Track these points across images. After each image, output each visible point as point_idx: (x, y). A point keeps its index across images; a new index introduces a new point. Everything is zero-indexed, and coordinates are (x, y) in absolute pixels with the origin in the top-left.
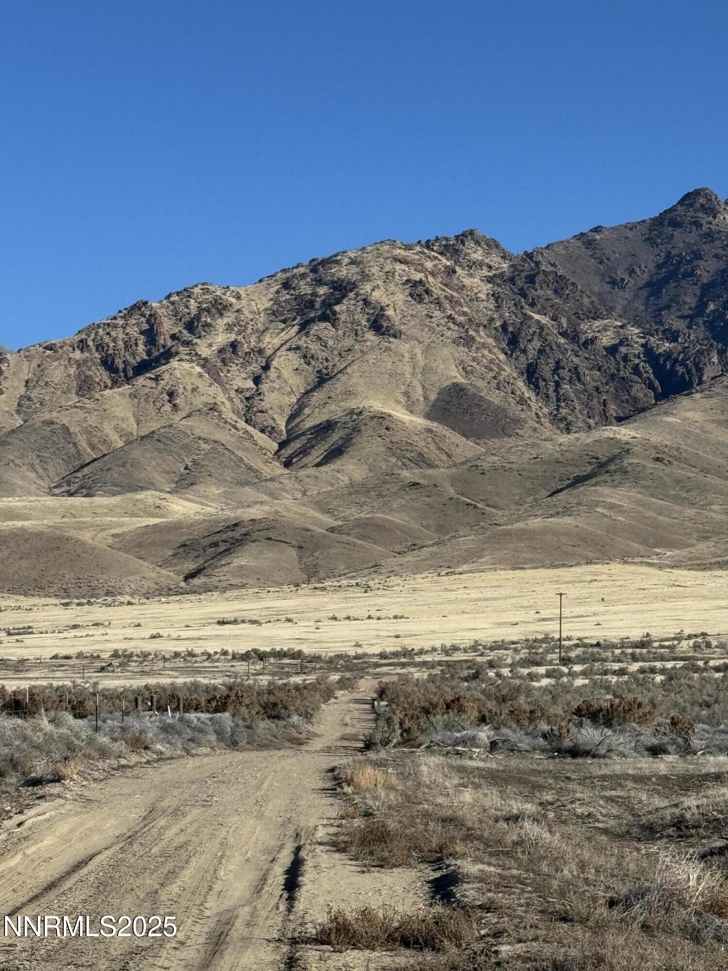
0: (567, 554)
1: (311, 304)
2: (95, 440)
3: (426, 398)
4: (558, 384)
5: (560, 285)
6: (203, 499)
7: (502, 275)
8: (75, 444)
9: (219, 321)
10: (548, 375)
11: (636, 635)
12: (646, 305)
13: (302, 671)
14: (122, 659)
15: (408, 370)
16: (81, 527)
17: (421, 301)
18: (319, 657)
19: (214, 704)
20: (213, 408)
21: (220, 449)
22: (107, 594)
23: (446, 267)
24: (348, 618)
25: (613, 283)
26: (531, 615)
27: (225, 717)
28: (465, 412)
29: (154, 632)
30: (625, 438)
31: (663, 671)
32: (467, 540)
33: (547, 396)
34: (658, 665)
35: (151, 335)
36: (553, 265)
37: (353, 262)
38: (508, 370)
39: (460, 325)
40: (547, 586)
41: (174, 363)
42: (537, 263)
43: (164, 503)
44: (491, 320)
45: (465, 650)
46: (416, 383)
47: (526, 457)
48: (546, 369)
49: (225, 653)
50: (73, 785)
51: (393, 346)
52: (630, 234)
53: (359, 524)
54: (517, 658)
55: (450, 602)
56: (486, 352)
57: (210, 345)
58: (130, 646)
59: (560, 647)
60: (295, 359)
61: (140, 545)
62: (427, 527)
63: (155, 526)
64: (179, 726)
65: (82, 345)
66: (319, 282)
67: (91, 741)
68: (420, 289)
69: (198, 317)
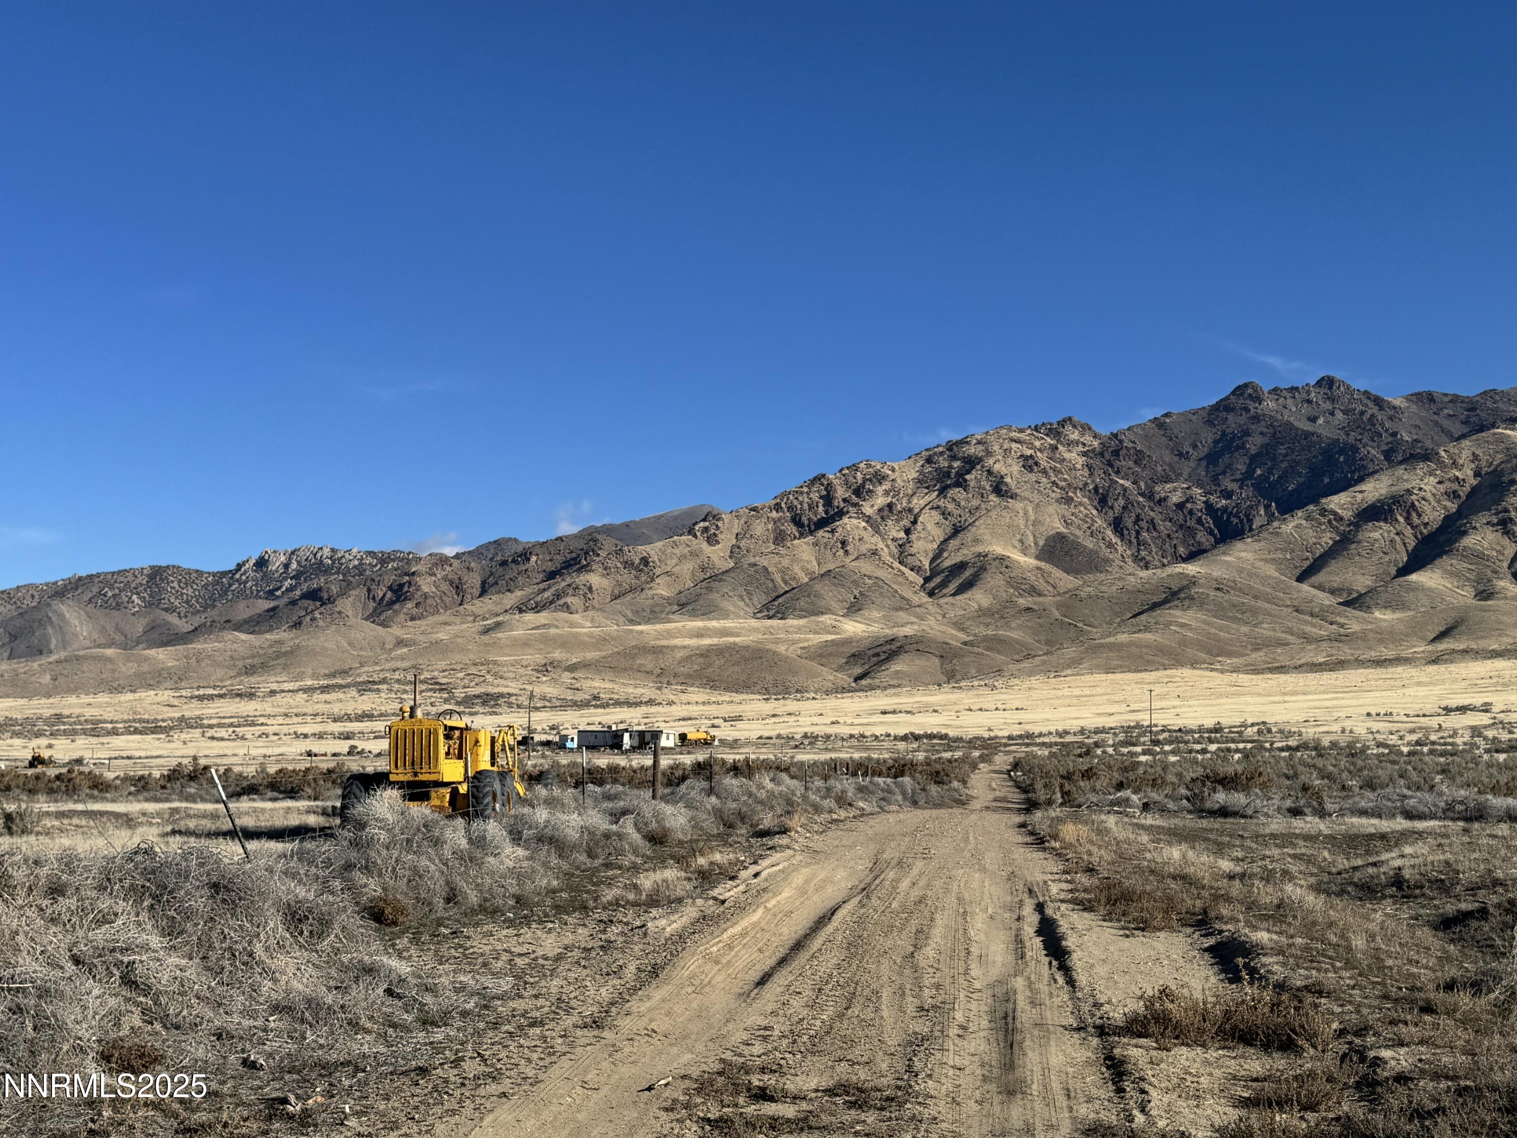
0: (1148, 661)
1: (948, 475)
2: (787, 577)
3: (1036, 544)
4: (1138, 533)
5: (1139, 457)
6: (869, 621)
7: (1094, 450)
8: (772, 581)
9: (879, 488)
10: (1130, 525)
11: (1209, 723)
12: (1207, 471)
13: (949, 748)
14: (811, 739)
15: (1022, 522)
16: (777, 641)
17: (1031, 471)
18: (961, 738)
19: (893, 770)
20: (875, 553)
21: (881, 583)
22: (797, 691)
23: (1051, 445)
24: (981, 710)
25: (1180, 455)
26: (1124, 708)
27: (906, 780)
28: (1067, 553)
29: (834, 719)
30: (1192, 573)
31: (1237, 751)
32: (1071, 651)
33: (1130, 542)
34: (1233, 746)
35: (828, 499)
36: (1133, 442)
37: (979, 442)
38: (1100, 522)
39: (1062, 488)
40: (1133, 686)
41: (845, 520)
42: (1121, 441)
43: (839, 624)
44: (1086, 484)
45: (1075, 734)
46: (1028, 532)
47: (1114, 588)
48: (1129, 521)
49: (889, 735)
50: (799, 837)
51: (1010, 505)
52: (1194, 418)
53: (986, 639)
54: (1117, 740)
55: (1058, 698)
56: (1082, 509)
57: (872, 506)
58: (816, 730)
59: (1151, 732)
60: (936, 516)
61: (821, 655)
62: (1039, 642)
63: (832, 641)
64: (871, 787)
65: (778, 507)
66: (954, 458)
67: (805, 798)
68: (1030, 462)
69: (863, 485)
